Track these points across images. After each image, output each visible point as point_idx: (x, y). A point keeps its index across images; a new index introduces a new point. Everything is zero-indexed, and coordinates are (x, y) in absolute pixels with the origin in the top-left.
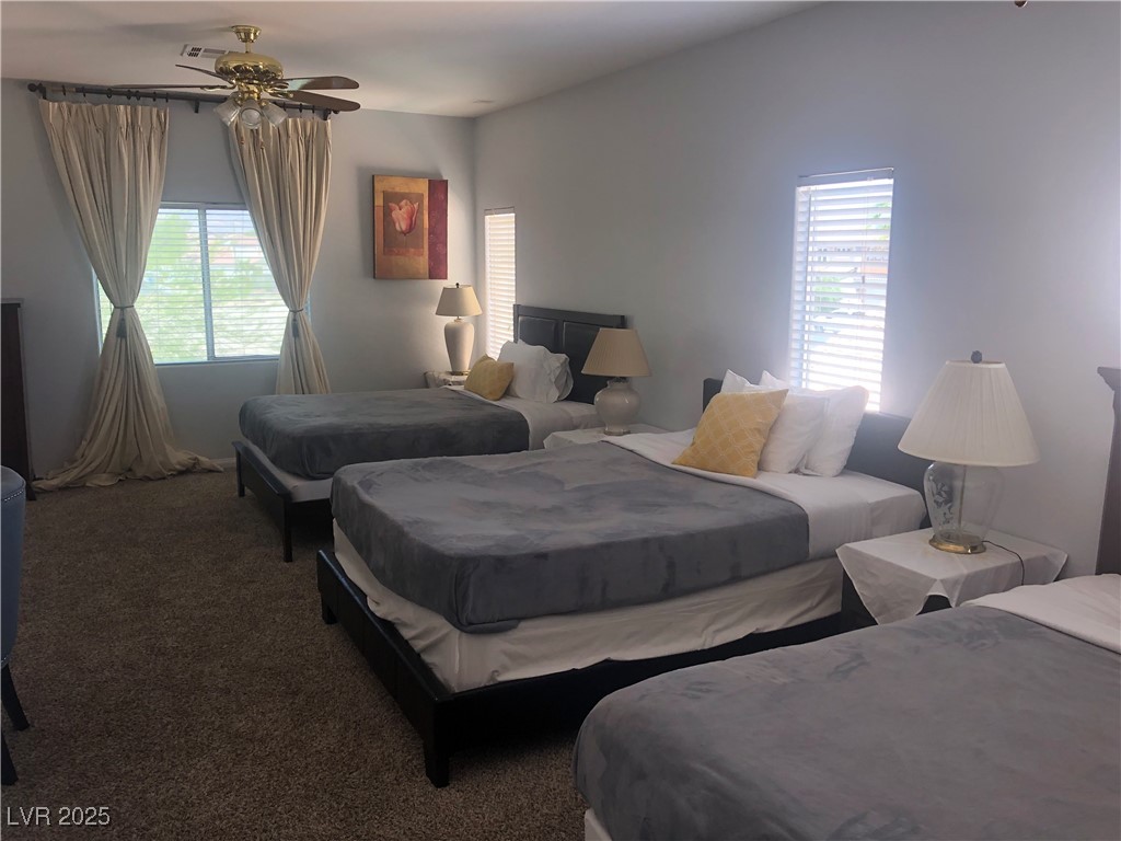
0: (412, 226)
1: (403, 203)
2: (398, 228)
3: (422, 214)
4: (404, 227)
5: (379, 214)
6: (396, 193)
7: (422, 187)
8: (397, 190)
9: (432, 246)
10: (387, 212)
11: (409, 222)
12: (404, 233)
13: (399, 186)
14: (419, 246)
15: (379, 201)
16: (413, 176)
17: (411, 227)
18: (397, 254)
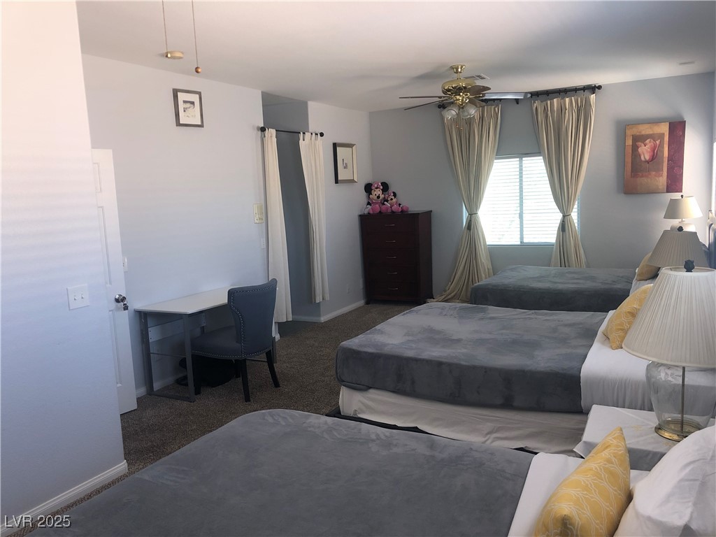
0: (655, 157)
1: (648, 141)
2: (643, 158)
3: (663, 148)
4: (647, 158)
5: (629, 150)
6: (643, 135)
7: (664, 129)
8: (643, 133)
9: (670, 169)
10: (635, 148)
11: (652, 153)
12: (648, 162)
13: (645, 130)
14: (659, 170)
15: (629, 142)
16: (656, 121)
17: (653, 158)
18: (642, 176)
